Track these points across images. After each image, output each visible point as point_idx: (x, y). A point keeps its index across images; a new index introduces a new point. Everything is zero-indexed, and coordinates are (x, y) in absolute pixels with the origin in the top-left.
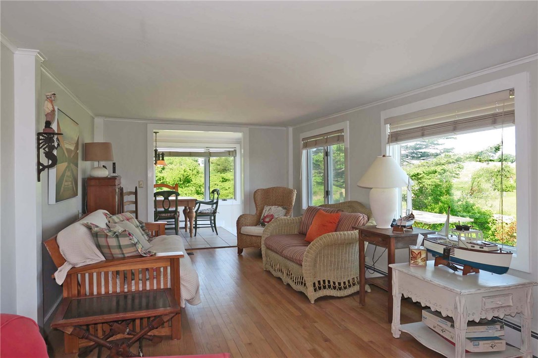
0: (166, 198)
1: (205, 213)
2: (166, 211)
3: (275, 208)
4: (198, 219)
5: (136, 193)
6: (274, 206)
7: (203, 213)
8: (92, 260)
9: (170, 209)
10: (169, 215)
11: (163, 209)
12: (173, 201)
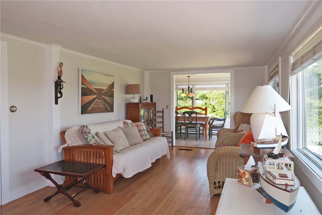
0: (190, 116)
1: (216, 126)
2: (191, 123)
3: (246, 125)
4: (213, 129)
5: (163, 112)
6: (245, 124)
7: (215, 126)
8: (77, 144)
9: (193, 122)
10: (192, 125)
11: (188, 122)
12: (194, 117)
